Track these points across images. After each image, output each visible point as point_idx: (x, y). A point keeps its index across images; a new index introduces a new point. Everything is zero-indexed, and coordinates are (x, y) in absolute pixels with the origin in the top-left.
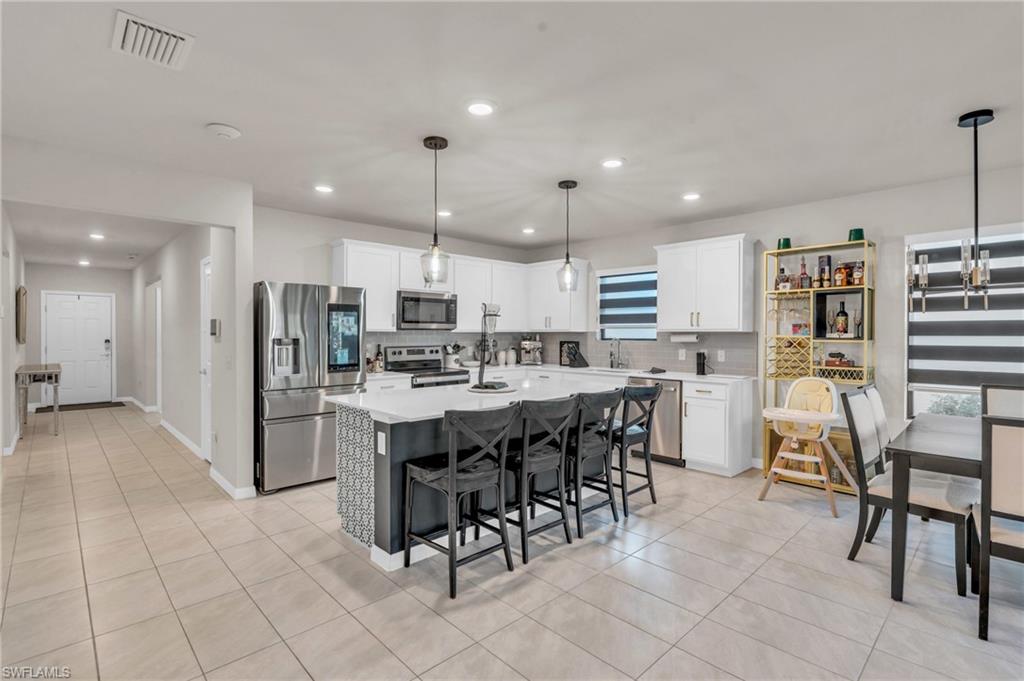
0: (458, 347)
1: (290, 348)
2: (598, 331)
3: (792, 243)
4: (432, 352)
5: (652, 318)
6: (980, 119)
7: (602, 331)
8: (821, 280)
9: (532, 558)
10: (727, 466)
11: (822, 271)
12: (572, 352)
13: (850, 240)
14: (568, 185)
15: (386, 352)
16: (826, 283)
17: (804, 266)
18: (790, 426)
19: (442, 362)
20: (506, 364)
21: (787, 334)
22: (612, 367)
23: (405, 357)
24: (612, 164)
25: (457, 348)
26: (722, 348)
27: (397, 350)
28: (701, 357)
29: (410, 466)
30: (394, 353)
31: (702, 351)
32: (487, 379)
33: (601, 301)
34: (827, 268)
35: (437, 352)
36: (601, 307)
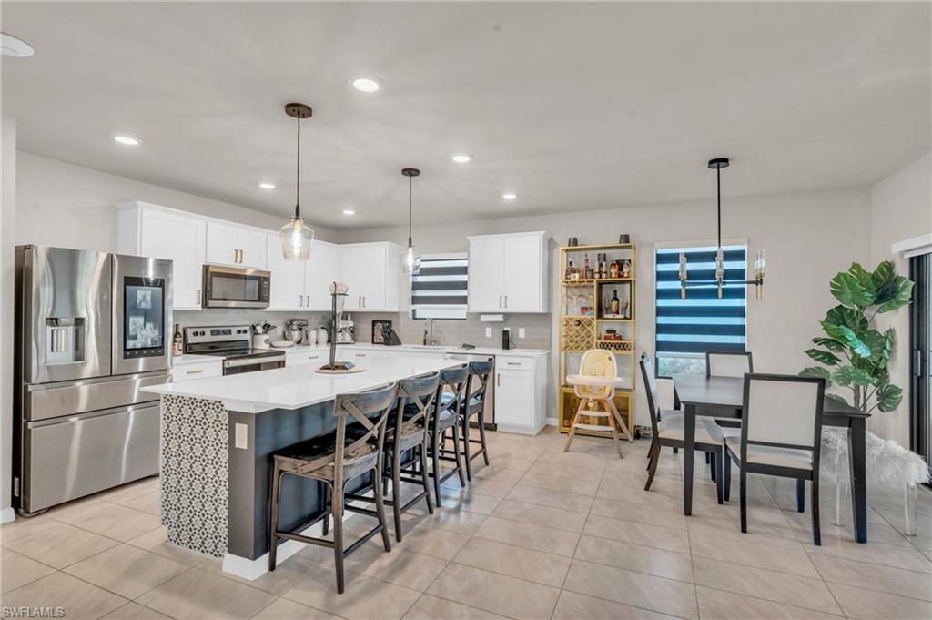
0: (269, 326)
1: (71, 329)
2: (410, 311)
3: (579, 243)
4: (239, 332)
5: (463, 300)
6: (721, 164)
7: (414, 311)
8: (600, 273)
9: (405, 534)
10: (533, 426)
11: (601, 265)
12: (386, 332)
13: (620, 243)
14: (410, 172)
15: (184, 331)
16: (604, 275)
17: (587, 261)
18: (584, 389)
19: (250, 343)
20: (317, 343)
21: (576, 313)
22: (425, 344)
23: (208, 338)
24: (461, 159)
25: (267, 327)
26: (522, 327)
27: (199, 330)
28: (505, 333)
29: (277, 458)
30: (196, 334)
31: (505, 329)
32: (338, 360)
33: (413, 283)
34: (604, 263)
35: (245, 332)
36: (413, 289)
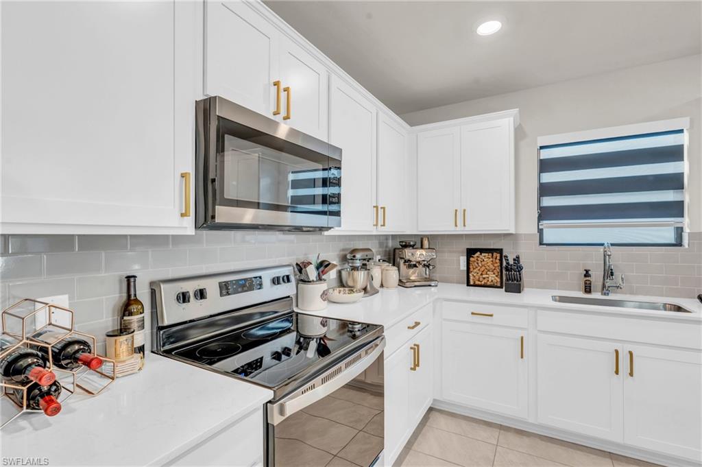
2: (536, 232)
4: (277, 282)
7: (540, 231)
15: (153, 293)
20: (382, 287)
23: (214, 304)
25: (323, 268)
27: (191, 287)
30: (184, 298)
33: (540, 185)
35: (286, 279)
36: (539, 195)
